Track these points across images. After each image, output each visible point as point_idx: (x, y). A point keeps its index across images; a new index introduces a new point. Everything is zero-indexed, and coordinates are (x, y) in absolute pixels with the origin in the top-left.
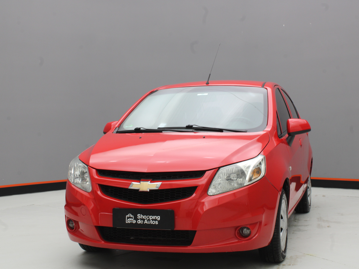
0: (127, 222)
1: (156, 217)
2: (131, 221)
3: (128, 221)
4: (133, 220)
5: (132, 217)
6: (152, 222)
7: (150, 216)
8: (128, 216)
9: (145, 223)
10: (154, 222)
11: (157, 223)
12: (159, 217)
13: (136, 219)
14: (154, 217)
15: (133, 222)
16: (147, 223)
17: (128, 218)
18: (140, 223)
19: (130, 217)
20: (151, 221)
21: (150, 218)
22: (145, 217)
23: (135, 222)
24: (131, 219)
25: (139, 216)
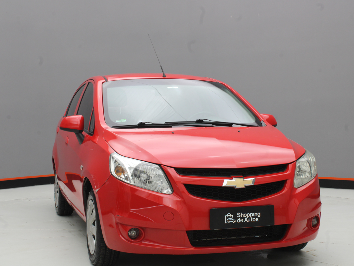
0: (226, 222)
1: (256, 214)
2: (230, 221)
3: (228, 221)
4: (233, 220)
5: (232, 216)
6: (253, 220)
7: (251, 214)
8: (227, 216)
9: (245, 221)
10: (254, 220)
11: (257, 220)
12: (260, 213)
13: (236, 218)
14: (254, 215)
15: (233, 222)
16: (247, 221)
17: (227, 218)
18: (240, 222)
19: (229, 217)
20: (252, 218)
21: (251, 216)
22: (245, 215)
23: (235, 222)
24: (230, 219)
25: (239, 215)
